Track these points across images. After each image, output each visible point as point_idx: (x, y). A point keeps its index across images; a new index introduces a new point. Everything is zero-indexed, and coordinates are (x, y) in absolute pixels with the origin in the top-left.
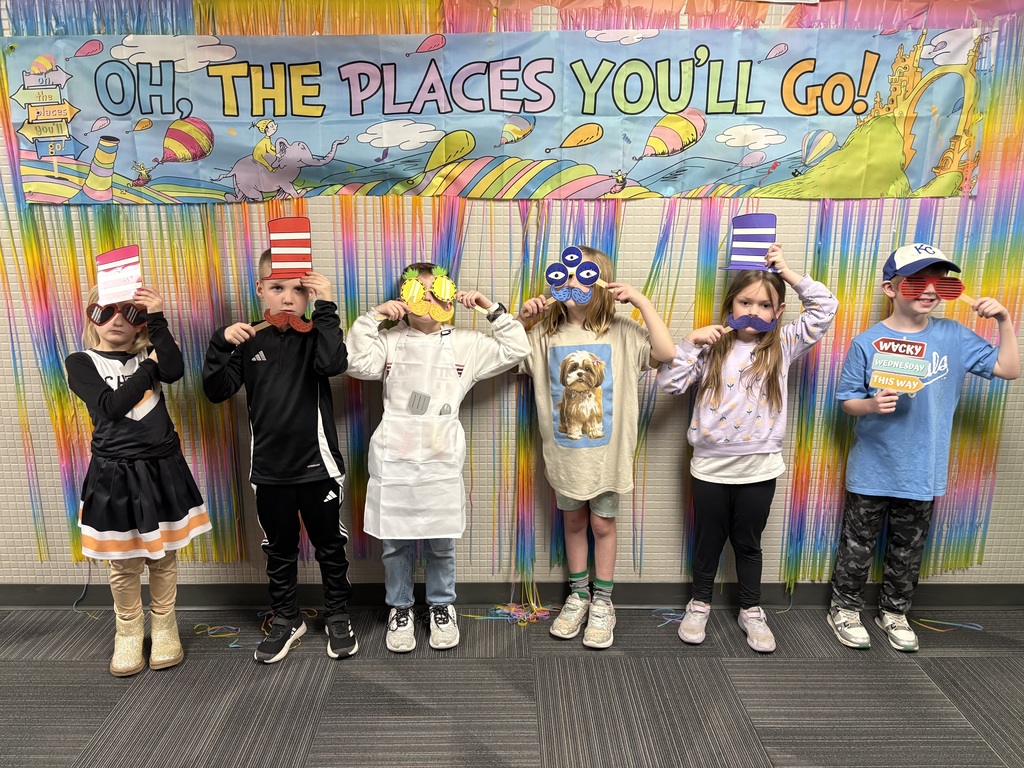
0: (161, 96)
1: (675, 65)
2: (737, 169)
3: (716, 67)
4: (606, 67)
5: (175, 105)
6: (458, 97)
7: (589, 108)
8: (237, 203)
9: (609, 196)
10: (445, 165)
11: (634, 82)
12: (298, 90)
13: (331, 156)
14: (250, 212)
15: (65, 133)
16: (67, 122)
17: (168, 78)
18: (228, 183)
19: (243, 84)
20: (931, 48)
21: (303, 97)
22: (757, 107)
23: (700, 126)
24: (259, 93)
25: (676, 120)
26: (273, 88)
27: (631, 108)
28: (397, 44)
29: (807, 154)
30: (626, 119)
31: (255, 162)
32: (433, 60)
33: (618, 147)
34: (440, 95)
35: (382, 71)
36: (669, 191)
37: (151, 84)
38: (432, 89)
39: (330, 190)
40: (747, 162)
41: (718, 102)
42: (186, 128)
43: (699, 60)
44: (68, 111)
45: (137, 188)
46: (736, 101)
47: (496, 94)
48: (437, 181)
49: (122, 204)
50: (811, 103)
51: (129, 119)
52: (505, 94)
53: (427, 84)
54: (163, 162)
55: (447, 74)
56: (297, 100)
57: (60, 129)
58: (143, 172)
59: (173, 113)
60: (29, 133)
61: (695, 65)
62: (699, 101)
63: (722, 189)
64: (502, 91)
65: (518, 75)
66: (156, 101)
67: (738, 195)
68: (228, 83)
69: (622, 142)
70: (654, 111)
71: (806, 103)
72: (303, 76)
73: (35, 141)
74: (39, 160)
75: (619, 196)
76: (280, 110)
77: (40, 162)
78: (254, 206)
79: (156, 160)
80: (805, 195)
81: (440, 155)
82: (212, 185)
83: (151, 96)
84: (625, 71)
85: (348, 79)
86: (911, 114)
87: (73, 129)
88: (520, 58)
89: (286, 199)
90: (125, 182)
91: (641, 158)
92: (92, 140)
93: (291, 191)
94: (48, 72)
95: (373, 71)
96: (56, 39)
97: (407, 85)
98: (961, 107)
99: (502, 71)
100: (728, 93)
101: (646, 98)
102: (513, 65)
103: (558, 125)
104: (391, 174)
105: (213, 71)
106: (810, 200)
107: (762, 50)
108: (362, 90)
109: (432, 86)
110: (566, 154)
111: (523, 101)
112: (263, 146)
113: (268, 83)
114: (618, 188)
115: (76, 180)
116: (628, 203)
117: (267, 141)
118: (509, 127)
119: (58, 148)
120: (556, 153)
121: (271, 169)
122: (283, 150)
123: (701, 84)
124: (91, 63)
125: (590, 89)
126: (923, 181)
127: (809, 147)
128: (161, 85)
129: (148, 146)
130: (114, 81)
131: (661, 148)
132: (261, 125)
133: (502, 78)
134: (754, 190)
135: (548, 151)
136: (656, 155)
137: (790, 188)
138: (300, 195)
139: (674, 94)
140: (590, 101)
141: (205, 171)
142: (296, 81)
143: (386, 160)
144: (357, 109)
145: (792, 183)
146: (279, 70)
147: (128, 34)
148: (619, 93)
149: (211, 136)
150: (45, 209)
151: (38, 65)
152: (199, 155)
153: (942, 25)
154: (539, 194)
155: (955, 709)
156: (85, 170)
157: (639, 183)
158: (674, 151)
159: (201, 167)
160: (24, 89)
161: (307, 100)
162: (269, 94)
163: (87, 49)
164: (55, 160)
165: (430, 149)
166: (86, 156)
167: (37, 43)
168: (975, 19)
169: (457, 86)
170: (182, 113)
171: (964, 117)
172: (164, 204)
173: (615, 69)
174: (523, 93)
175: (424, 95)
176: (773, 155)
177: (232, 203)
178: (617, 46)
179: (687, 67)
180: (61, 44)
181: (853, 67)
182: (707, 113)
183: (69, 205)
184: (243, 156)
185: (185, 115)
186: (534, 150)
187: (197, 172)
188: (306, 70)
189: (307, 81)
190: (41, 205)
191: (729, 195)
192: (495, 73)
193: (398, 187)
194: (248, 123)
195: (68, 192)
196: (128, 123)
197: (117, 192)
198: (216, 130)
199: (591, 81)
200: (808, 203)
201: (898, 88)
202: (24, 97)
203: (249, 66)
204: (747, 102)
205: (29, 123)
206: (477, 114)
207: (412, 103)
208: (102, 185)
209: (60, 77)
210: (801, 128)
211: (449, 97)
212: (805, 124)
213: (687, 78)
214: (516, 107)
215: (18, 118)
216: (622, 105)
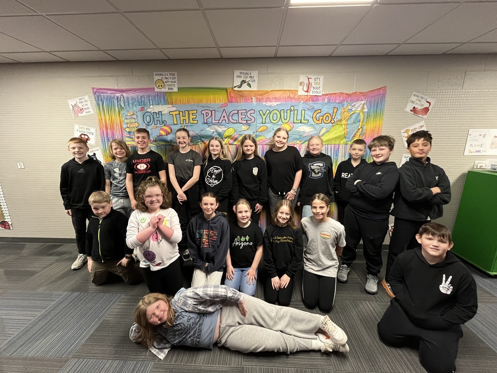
0: (159, 120)
1: (285, 111)
2: (302, 137)
3: (296, 111)
4: (268, 112)
5: (163, 122)
6: (231, 119)
7: (264, 122)
10: (227, 137)
11: (275, 115)
12: (191, 117)
13: (200, 133)
17: (160, 115)
19: (178, 116)
20: (351, 106)
22: (307, 121)
23: (292, 126)
24: (182, 118)
25: (286, 125)
27: (274, 122)
28: (216, 105)
30: (273, 124)
32: (224, 109)
33: (271, 131)
34: (226, 118)
35: (212, 112)
37: (157, 117)
39: (199, 143)
40: (304, 135)
41: (296, 120)
42: (165, 128)
43: (292, 110)
44: (137, 125)
46: (301, 120)
47: (240, 119)
48: (226, 140)
50: (320, 120)
51: (151, 126)
53: (223, 116)
54: (159, 136)
55: (228, 113)
56: (191, 119)
58: (155, 139)
59: (162, 124)
60: (128, 130)
62: (292, 120)
63: (298, 142)
64: (242, 118)
65: (246, 114)
67: (302, 143)
68: (174, 115)
70: (280, 122)
73: (129, 132)
76: (187, 122)
81: (226, 134)
82: (171, 141)
83: (157, 120)
84: (273, 113)
85: (203, 114)
86: (346, 123)
88: (246, 110)
94: (132, 115)
95: (210, 112)
96: (134, 107)
97: (218, 115)
98: (360, 121)
100: (299, 118)
101: (278, 119)
102: (244, 111)
103: (256, 126)
105: (171, 113)
107: (308, 107)
108: (206, 117)
110: (258, 133)
111: (247, 120)
113: (184, 116)
118: (243, 127)
123: (292, 116)
124: (143, 113)
125: (264, 117)
127: (320, 132)
128: (159, 117)
129: (156, 132)
130: (148, 117)
132: (183, 126)
133: (241, 115)
135: (254, 133)
139: (285, 118)
140: (264, 120)
142: (191, 115)
143: (213, 134)
144: (205, 121)
146: (187, 112)
147: (151, 105)
148: (271, 118)
149: (171, 130)
151: (129, 113)
152: (168, 134)
153: (353, 100)
155: (357, 277)
160: (126, 119)
161: (193, 119)
162: (184, 118)
165: (223, 132)
167: (130, 108)
168: (363, 99)
169: (230, 116)
171: (361, 123)
172: (159, 146)
173: (270, 113)
174: (247, 118)
175: (222, 118)
176: (311, 133)
178: (270, 106)
179: (289, 111)
181: (331, 112)
182: (294, 123)
185: (165, 125)
187: (167, 138)
188: (193, 112)
189: (193, 114)
191: (300, 143)
192: (240, 113)
199: (264, 115)
201: (343, 117)
202: (126, 121)
203: (179, 112)
204: (304, 120)
205: (127, 127)
206: (235, 124)
207: (219, 120)
209: (135, 117)
210: (318, 127)
211: (229, 119)
212: (319, 126)
213: (289, 114)
214: (245, 122)
215: (125, 126)
216: (272, 121)
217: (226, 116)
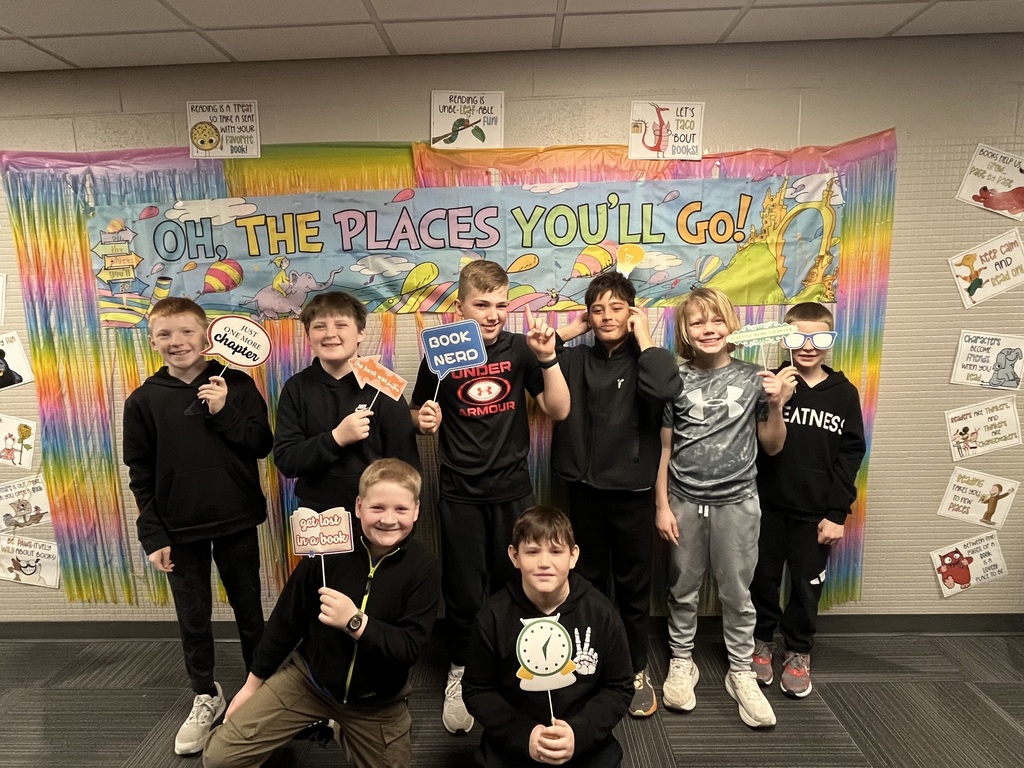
0: (204, 245)
1: (592, 208)
2: (647, 286)
3: (624, 209)
4: (539, 211)
5: (215, 251)
6: (425, 237)
7: (527, 243)
9: (546, 308)
10: (416, 290)
11: (562, 222)
12: (303, 232)
13: (330, 282)
15: (132, 276)
16: (133, 268)
17: (207, 230)
19: (262, 231)
21: (307, 237)
22: (659, 238)
23: (614, 253)
24: (275, 237)
25: (596, 250)
26: (285, 232)
27: (560, 242)
28: (377, 196)
29: (700, 274)
30: (556, 250)
31: (274, 289)
32: (405, 207)
33: (552, 271)
34: (411, 234)
35: (366, 216)
37: (196, 237)
38: (404, 230)
40: (655, 279)
41: (628, 235)
42: (223, 267)
43: (611, 204)
44: (134, 260)
46: (642, 234)
47: (454, 235)
48: (412, 301)
50: (701, 234)
51: (180, 263)
52: (462, 235)
53: (400, 228)
54: (204, 293)
55: (416, 218)
56: (302, 239)
57: (128, 273)
59: (214, 256)
60: (106, 276)
61: (608, 208)
62: (613, 235)
64: (458, 232)
65: (471, 220)
66: (201, 248)
67: (649, 305)
68: (251, 230)
69: (554, 267)
70: (578, 243)
71: (697, 235)
72: (306, 222)
73: (109, 282)
74: (112, 296)
75: (554, 308)
76: (291, 249)
77: (113, 298)
79: (197, 292)
81: (413, 280)
82: (240, 308)
83: (197, 245)
84: (554, 214)
85: (340, 223)
86: (780, 240)
87: (138, 272)
88: (472, 207)
91: (569, 280)
92: (152, 281)
94: (119, 231)
95: (360, 217)
96: (126, 208)
97: (386, 224)
98: (822, 234)
99: (458, 217)
100: (636, 227)
101: (571, 234)
102: (467, 212)
103: (503, 256)
104: (376, 294)
105: (239, 223)
107: (660, 195)
108: (350, 231)
109: (404, 227)
111: (475, 239)
112: (280, 277)
113: (281, 229)
115: (140, 310)
117: (282, 274)
119: (127, 287)
121: (285, 295)
122: (295, 280)
123: (613, 222)
124: (152, 224)
125: (528, 228)
126: (795, 292)
127: (701, 268)
128: (203, 237)
129: (193, 282)
130: (169, 237)
131: (585, 270)
132: (277, 261)
133: (458, 223)
134: (661, 301)
136: (581, 277)
139: (593, 229)
140: (527, 237)
141: (235, 299)
142: (302, 227)
143: (372, 284)
144: (347, 245)
146: (289, 218)
147: (178, 200)
148: (550, 230)
149: (241, 272)
151: (112, 226)
152: (231, 286)
153: (799, 172)
156: (147, 302)
157: (569, 298)
159: (232, 295)
160: (102, 244)
161: (310, 240)
162: (281, 236)
163: (146, 213)
164: (124, 296)
165: (404, 277)
166: (148, 292)
167: (112, 211)
168: (827, 166)
169: (424, 228)
170: (220, 256)
171: (825, 241)
173: (546, 214)
174: (475, 233)
175: (399, 235)
176: (675, 274)
178: (546, 195)
179: (602, 209)
180: (129, 211)
181: (732, 207)
182: (619, 243)
185: (222, 258)
187: (228, 299)
188: (309, 217)
189: (309, 225)
192: (453, 219)
193: (382, 307)
195: (134, 320)
196: (179, 266)
198: (245, 267)
199: (528, 222)
201: (769, 221)
202: (101, 250)
203: (266, 217)
204: (651, 234)
205: (105, 269)
206: (440, 250)
207: (389, 241)
209: (128, 235)
210: (694, 254)
211: (419, 237)
212: (697, 250)
213: (602, 218)
214: (469, 244)
215: (96, 265)
216: (553, 239)
217: (409, 228)
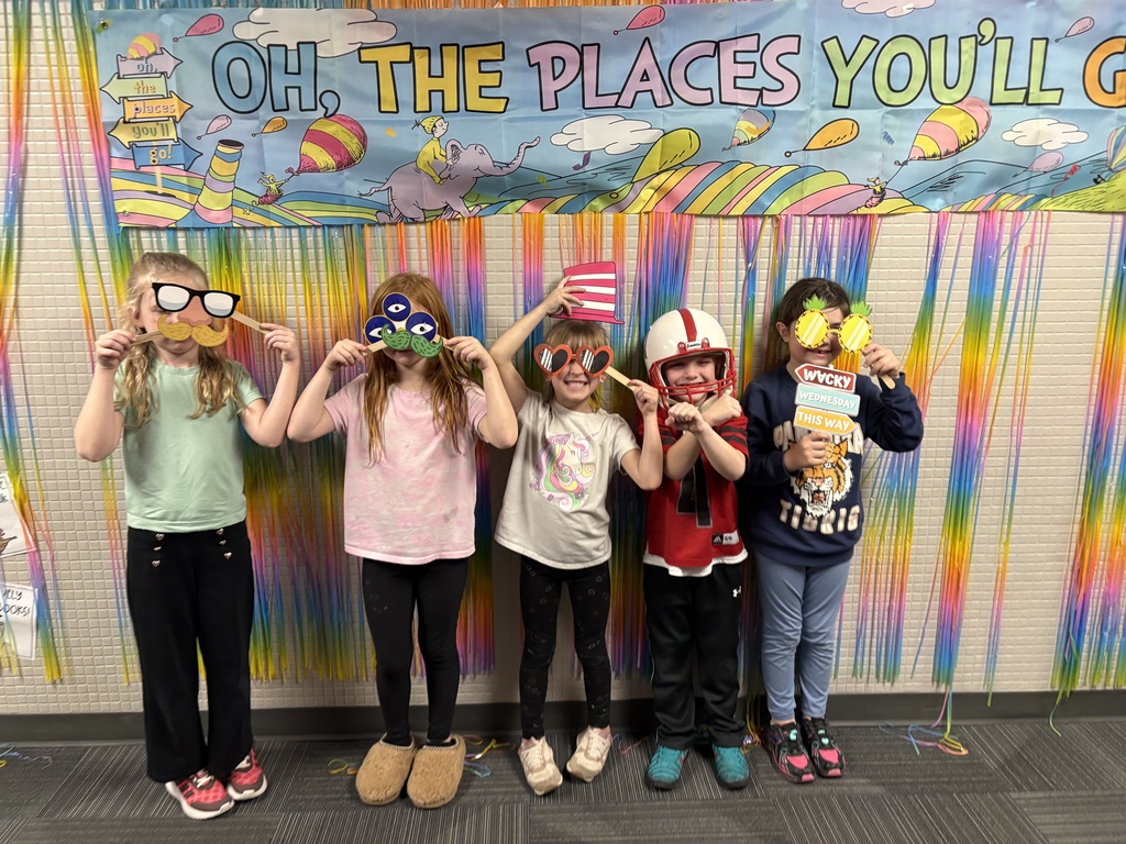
0: (299, 88)
1: (953, 42)
2: (1025, 175)
3: (1004, 46)
4: (867, 45)
5: (318, 99)
6: (680, 86)
7: (842, 100)
8: (391, 224)
9: (863, 211)
10: (658, 174)
11: (901, 66)
12: (474, 79)
13: (517, 162)
14: (407, 236)
15: (173, 135)
16: (175, 122)
17: (308, 63)
18: (382, 198)
19: (403, 72)
21: (480, 87)
22: (1053, 97)
23: (983, 120)
24: (425, 83)
25: (951, 113)
26: (442, 76)
27: (896, 99)
28: (602, 17)
29: (1114, 156)
30: (888, 113)
31: (418, 171)
32: (647, 39)
33: (877, 149)
34: (655, 83)
35: (581, 54)
36: (937, 203)
37: (286, 72)
38: (645, 77)
39: (510, 207)
40: (1039, 166)
41: (1006, 89)
42: (332, 129)
43: (983, 37)
44: (176, 107)
45: (264, 207)
46: (1028, 89)
47: (727, 82)
48: (647, 193)
49: (245, 228)
50: (1120, 92)
51: (257, 118)
52: (740, 83)
53: (638, 72)
54: (299, 172)
55: (664, 57)
56: (472, 91)
57: (165, 130)
58: (273, 186)
59: (316, 109)
60: (125, 136)
61: (978, 43)
62: (982, 89)
63: (1005, 201)
64: (735, 78)
65: (756, 57)
66: (293, 93)
67: (1022, 209)
68: (385, 70)
69: (879, 142)
70: (925, 102)
71: (1114, 92)
72: (480, 62)
73: (132, 146)
74: (137, 171)
75: (874, 211)
76: (451, 104)
77: (138, 173)
78: (413, 228)
79: (290, 170)
80: (1109, 206)
81: (654, 162)
82: (361, 201)
83: (286, 88)
84: (891, 50)
85: (538, 64)
87: (183, 130)
88: (759, 35)
89: (454, 219)
90: (249, 199)
91: (905, 163)
92: (208, 146)
93: (462, 209)
94: (150, 56)
95: (570, 53)
96: (161, 14)
97: (613, 71)
99: (735, 52)
100: (1018, 79)
101: (916, 85)
102: (750, 43)
103: (803, 121)
104: (591, 185)
105: (366, 55)
106: (1113, 213)
107: (1061, 25)
108: (555, 79)
109: (645, 73)
110: (813, 159)
111: (761, 91)
112: (430, 150)
113: (436, 71)
114: (875, 200)
115: (186, 197)
116: (886, 220)
117: (434, 144)
118: (743, 124)
119: (163, 155)
120: (799, 158)
121: (438, 180)
122: (456, 156)
123: (984, 67)
124: (208, 45)
127: (1117, 146)
128: (299, 73)
129: (280, 153)
130: (239, 69)
131: (931, 149)
132: (427, 123)
133: (735, 62)
134: (1044, 201)
135: (788, 154)
136: (925, 158)
137: (1090, 198)
138: (473, 214)
139: (951, 79)
140: (843, 90)
141: (353, 184)
142: (471, 68)
143: (587, 168)
144: (549, 102)
145: (1093, 193)
146: (451, 53)
147: (257, 6)
148: (881, 80)
149: (363, 139)
150: (143, 234)
151: (137, 47)
152: (346, 162)
154: (775, 209)
156: (198, 183)
157: (901, 195)
158: (948, 153)
159: (348, 178)
160: (119, 78)
161: (485, 92)
162: (436, 84)
163: (202, 26)
164: (158, 170)
165: (642, 153)
166: (200, 165)
167: (136, 18)
169: (678, 73)
170: (327, 109)
172: (298, 227)
173: (878, 48)
174: (762, 80)
175: (635, 84)
176: (1071, 157)
177: (384, 224)
178: (882, 18)
179: (968, 45)
180: (167, 20)
182: (991, 104)
183: (175, 229)
184: (404, 163)
185: (330, 112)
186: (771, 152)
187: (341, 185)
188: (485, 53)
189: (485, 67)
190: (138, 229)
191: (1013, 208)
192: (727, 56)
193: (598, 203)
194: (410, 122)
195: (176, 213)
196: (256, 122)
197: (238, 212)
198: (370, 131)
199: (847, 63)
200: (1109, 217)
202: (118, 89)
203: (412, 49)
204: (1041, 90)
205: (125, 122)
206: (704, 109)
207: (620, 94)
208: (219, 202)
209: (166, 63)
210: (1108, 124)
211: (668, 86)
212: (1112, 118)
213: (967, 58)
214: (752, 98)
215: (109, 113)
216: (884, 94)
217: (652, 73)
